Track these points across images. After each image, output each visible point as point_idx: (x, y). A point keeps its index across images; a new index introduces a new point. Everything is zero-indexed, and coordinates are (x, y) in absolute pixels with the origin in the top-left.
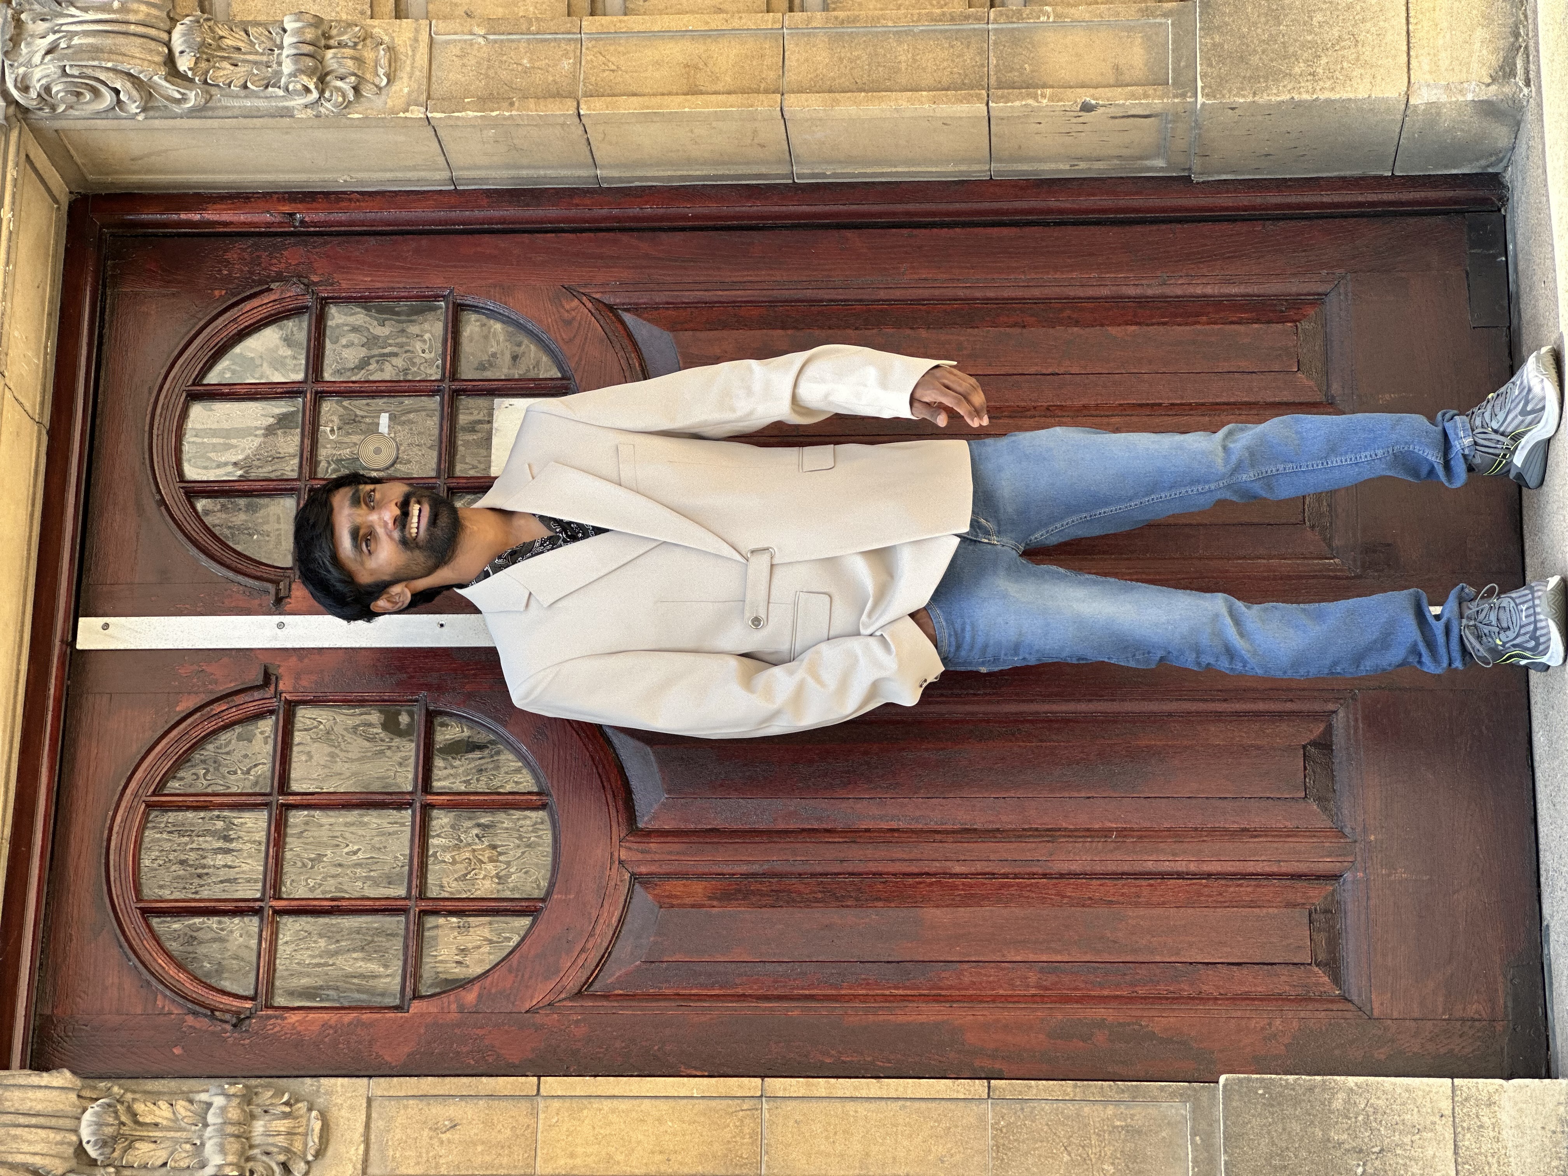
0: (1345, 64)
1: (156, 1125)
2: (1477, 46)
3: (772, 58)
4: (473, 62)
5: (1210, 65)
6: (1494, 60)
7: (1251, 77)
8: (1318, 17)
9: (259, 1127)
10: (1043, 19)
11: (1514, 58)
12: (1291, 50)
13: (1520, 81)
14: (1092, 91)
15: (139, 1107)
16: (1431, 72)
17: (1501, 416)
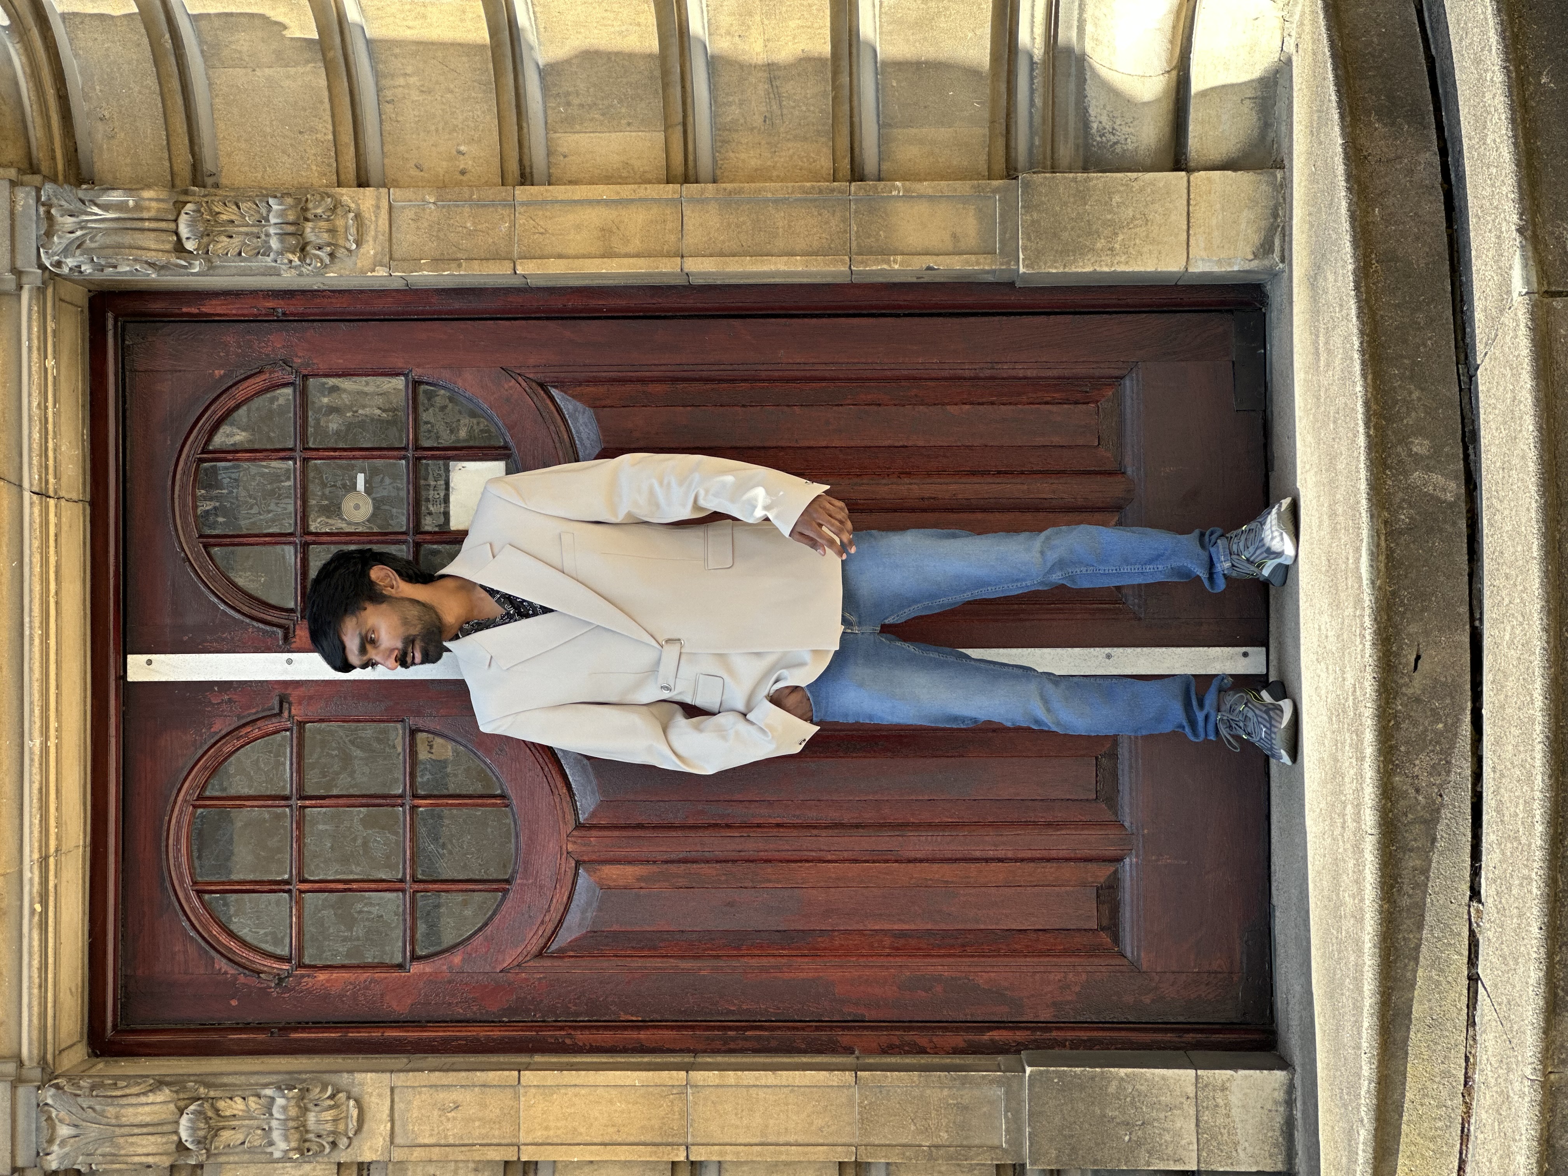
0: (1137, 241)
1: (234, 1116)
2: (1243, 226)
3: (672, 224)
4: (426, 224)
5: (1029, 239)
6: (1256, 239)
7: (1061, 252)
8: (1117, 199)
9: (311, 1117)
10: (894, 193)
11: (1273, 237)
12: (1094, 227)
13: (1276, 256)
14: (935, 258)
15: (221, 1104)
16: (1205, 249)
17: (1252, 550)
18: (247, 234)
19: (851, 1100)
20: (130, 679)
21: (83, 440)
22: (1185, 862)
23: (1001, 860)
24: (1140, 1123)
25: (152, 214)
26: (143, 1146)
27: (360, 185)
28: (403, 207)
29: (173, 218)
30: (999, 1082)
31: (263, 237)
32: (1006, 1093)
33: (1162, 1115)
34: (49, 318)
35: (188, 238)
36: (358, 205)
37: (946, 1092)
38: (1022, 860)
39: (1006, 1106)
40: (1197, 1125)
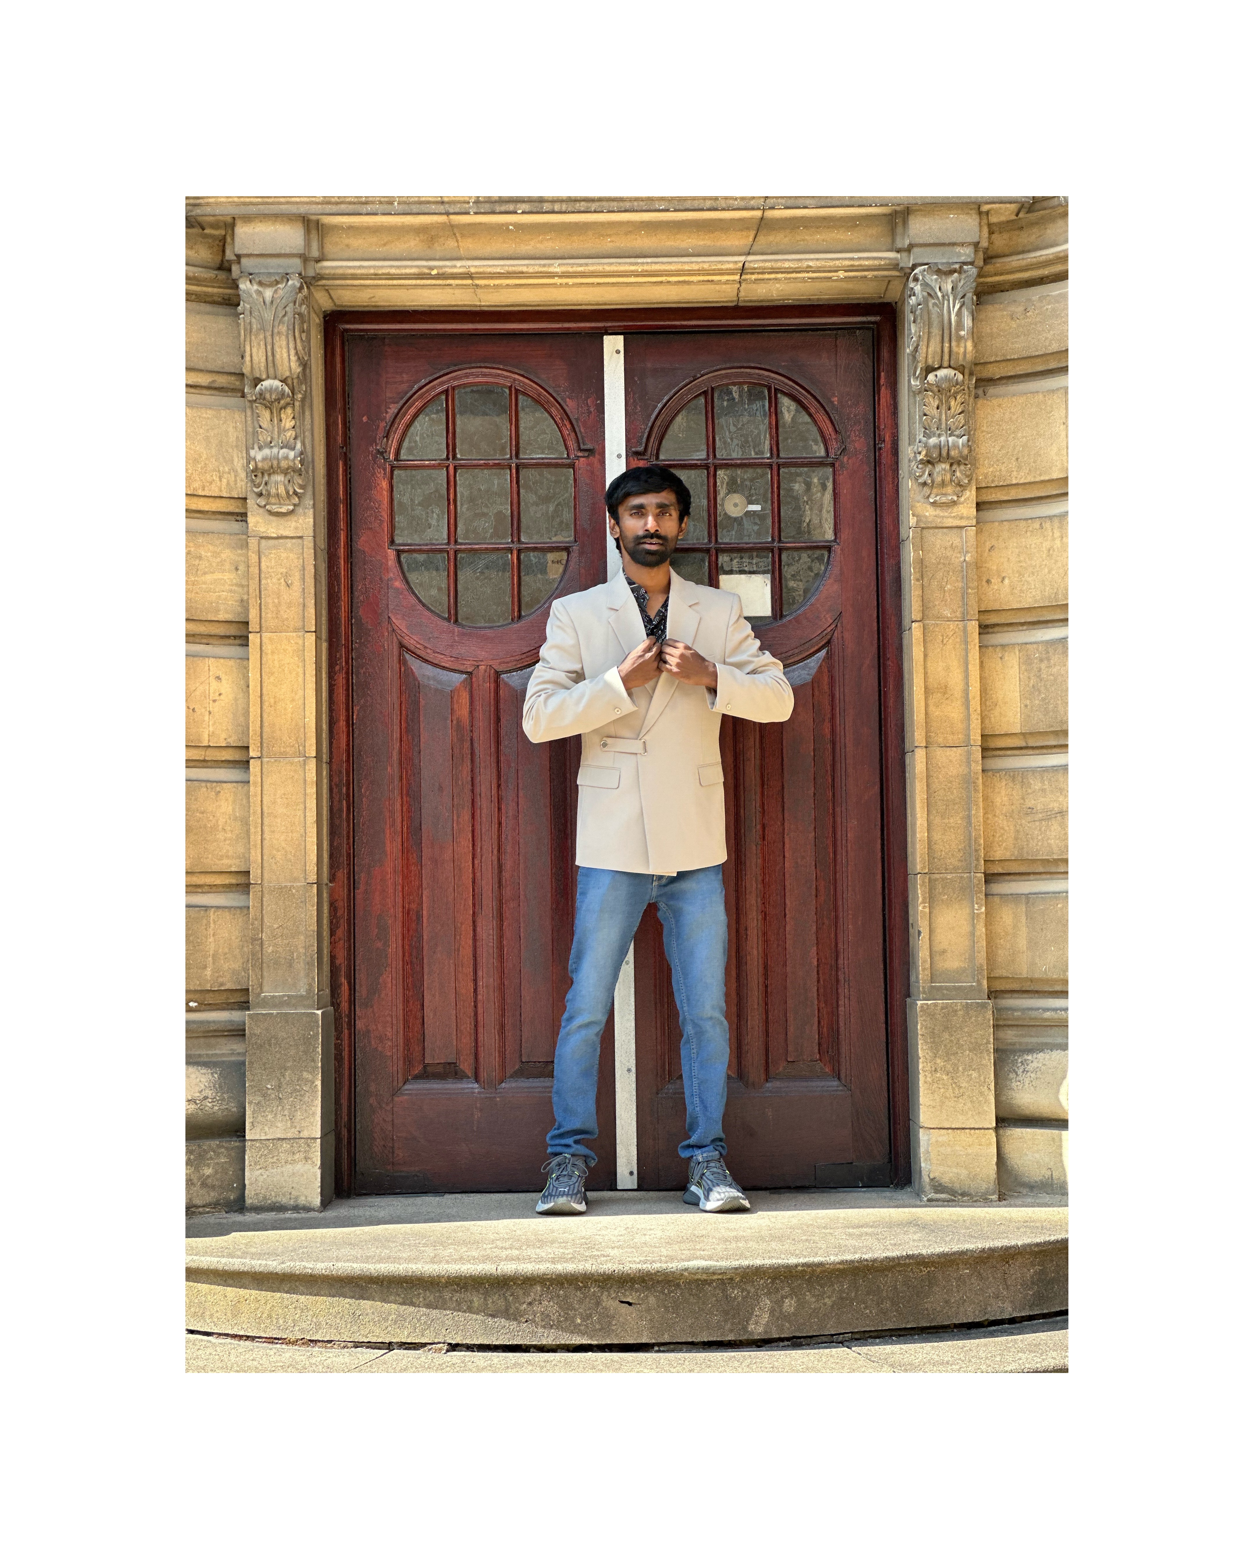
0: (942, 1090)
1: (281, 420)
2: (955, 1170)
3: (951, 739)
4: (948, 554)
5: (942, 1008)
6: (945, 1180)
7: (933, 1033)
8: (974, 1074)
9: (280, 478)
10: (976, 906)
11: (947, 1192)
12: (952, 1057)
13: (932, 1195)
14: (928, 937)
15: (289, 410)
16: (937, 1141)
17: (711, 1177)
18: (940, 420)
19: (296, 879)
20: (605, 337)
21: (784, 300)
22: (475, 1128)
23: (475, 990)
24: (281, 1096)
25: (955, 349)
26: (258, 353)
27: (978, 504)
28: (961, 537)
29: (952, 365)
30: (309, 991)
31: (938, 432)
32: (302, 996)
33: (286, 1112)
34: (876, 273)
35: (936, 376)
36: (962, 503)
37: (302, 950)
38: (476, 1007)
39: (292, 996)
40: (279, 1139)
